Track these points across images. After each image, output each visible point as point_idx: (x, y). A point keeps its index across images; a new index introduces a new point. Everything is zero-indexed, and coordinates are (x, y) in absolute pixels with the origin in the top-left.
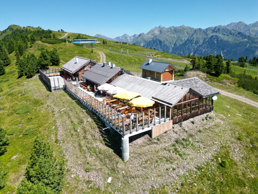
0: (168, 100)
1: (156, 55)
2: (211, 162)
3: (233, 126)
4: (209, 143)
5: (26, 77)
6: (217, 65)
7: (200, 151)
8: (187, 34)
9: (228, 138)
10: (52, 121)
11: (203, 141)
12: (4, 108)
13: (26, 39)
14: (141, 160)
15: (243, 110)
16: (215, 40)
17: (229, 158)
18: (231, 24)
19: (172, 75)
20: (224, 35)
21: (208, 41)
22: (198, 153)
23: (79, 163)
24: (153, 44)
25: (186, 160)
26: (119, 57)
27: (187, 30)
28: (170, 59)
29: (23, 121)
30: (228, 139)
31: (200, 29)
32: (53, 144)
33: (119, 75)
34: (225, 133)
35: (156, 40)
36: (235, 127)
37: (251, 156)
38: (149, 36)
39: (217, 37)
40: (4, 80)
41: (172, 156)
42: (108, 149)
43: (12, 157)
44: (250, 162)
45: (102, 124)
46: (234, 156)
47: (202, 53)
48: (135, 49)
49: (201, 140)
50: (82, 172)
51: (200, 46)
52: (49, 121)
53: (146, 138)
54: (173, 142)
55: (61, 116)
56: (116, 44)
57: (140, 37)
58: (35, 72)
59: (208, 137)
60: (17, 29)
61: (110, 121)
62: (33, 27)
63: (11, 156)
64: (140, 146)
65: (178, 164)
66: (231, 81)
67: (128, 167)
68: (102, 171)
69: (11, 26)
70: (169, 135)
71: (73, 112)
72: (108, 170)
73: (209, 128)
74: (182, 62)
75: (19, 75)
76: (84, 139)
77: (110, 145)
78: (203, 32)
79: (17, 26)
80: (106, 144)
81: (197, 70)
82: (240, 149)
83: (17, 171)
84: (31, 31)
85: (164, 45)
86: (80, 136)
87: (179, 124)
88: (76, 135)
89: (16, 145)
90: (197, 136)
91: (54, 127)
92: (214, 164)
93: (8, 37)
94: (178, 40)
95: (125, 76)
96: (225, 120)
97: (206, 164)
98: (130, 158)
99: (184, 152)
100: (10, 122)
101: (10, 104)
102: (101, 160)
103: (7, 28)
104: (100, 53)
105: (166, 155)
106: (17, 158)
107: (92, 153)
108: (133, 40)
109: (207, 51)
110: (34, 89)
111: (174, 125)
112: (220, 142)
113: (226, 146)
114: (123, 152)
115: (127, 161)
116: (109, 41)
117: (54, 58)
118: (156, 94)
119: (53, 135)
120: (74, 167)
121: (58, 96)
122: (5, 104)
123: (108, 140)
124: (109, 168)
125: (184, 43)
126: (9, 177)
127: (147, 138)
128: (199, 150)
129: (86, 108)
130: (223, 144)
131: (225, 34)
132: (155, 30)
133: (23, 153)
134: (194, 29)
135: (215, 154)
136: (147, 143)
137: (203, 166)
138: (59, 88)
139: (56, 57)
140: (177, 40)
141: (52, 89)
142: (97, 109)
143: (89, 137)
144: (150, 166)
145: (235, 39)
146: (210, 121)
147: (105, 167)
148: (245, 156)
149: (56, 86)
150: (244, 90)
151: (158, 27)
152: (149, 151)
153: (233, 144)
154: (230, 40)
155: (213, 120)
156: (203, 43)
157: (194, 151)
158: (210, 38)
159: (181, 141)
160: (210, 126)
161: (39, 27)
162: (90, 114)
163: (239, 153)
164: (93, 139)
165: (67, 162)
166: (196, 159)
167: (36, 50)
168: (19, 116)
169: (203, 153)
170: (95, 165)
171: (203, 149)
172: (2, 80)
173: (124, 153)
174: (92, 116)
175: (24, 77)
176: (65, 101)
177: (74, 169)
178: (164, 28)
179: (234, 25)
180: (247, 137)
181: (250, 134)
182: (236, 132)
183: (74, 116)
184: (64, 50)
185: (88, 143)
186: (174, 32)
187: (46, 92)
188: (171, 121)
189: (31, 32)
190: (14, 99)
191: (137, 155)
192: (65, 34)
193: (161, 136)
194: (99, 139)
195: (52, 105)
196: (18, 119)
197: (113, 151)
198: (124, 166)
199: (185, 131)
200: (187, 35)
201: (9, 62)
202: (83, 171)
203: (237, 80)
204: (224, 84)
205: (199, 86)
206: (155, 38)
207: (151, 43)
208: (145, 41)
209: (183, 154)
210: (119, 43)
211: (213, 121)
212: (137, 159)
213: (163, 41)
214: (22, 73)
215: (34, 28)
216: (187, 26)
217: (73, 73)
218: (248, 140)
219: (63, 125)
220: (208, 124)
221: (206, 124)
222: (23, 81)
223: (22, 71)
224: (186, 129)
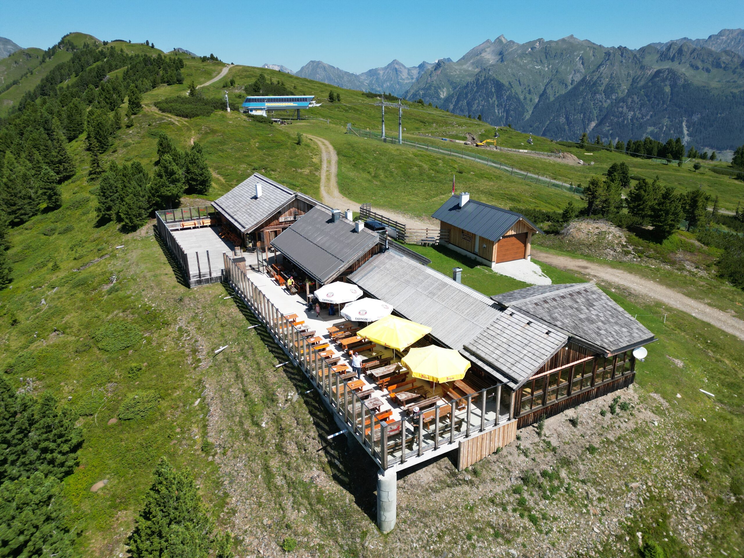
0: (509, 365)
1: (483, 137)
2: (617, 542)
3: (687, 433)
4: (615, 487)
5: (119, 226)
6: (661, 210)
7: (589, 508)
8: (583, 64)
9: (668, 470)
10: (194, 381)
11: (597, 479)
12: (66, 328)
13: (114, 95)
14: (426, 531)
15: (722, 373)
16: (666, 85)
17: (665, 534)
18: (721, 34)
19: (525, 246)
20: (697, 68)
21: (644, 87)
22: (581, 513)
23: (265, 522)
24: (477, 92)
25: (547, 533)
26: (375, 158)
27: (582, 52)
28: (526, 151)
29: (116, 374)
30: (667, 473)
31: (622, 50)
32: (198, 455)
33: (375, 254)
34: (663, 455)
35: (485, 80)
36: (692, 436)
37: (729, 531)
38: (465, 67)
39: (673, 75)
40: (61, 226)
41: (510, 524)
42: (341, 491)
43: (95, 483)
44: (725, 551)
45: (324, 414)
46: (680, 527)
47: (623, 121)
48: (422, 119)
49: (594, 477)
50: (272, 549)
51: (619, 102)
52: (185, 382)
53: (443, 466)
54: (515, 482)
55: (218, 369)
56: (368, 101)
57: (439, 72)
58: (144, 216)
59: (612, 468)
60: (85, 45)
61: (349, 417)
62: (130, 41)
63: (90, 481)
64: (427, 490)
65: (524, 546)
66: (700, 257)
67: (393, 549)
68: (324, 553)
69: (68, 38)
70: (507, 459)
71: (249, 362)
72: (339, 552)
73: (619, 438)
74: (559, 160)
75: (98, 216)
76: (279, 452)
77: (346, 479)
78: (632, 57)
79: (86, 36)
80: (335, 478)
81: (600, 218)
82: (699, 508)
83: (108, 527)
84: (125, 55)
85: (509, 98)
86: (268, 442)
87: (533, 426)
88: (256, 435)
89: (102, 449)
90: (584, 465)
91: (199, 400)
92: (622, 549)
93: (62, 71)
94: (552, 82)
95: (391, 258)
96: (665, 414)
97: (601, 549)
98: (397, 524)
99: (542, 512)
100: (84, 376)
101: (81, 314)
102: (322, 520)
103: (59, 41)
104: (320, 144)
105: (494, 519)
106: (105, 488)
107: (300, 498)
108: (418, 80)
109: (640, 116)
110: (142, 275)
111: (521, 430)
112: (647, 484)
113: (660, 496)
114: (380, 510)
115: (391, 532)
116: (347, 91)
117: (196, 175)
118: (476, 339)
119: (196, 425)
120: (251, 532)
121: (209, 302)
122: (67, 314)
123: (341, 467)
124: (341, 547)
125: (569, 92)
126: (90, 543)
127: (446, 468)
128: (586, 506)
129: (283, 357)
130: (652, 488)
131: (700, 64)
132: (483, 50)
133: (120, 476)
134: (604, 47)
135: (629, 519)
136: (444, 482)
137: (594, 553)
138: (211, 279)
139: (201, 172)
140: (551, 80)
141: (193, 280)
142: (313, 370)
143: (292, 448)
144: (450, 549)
145: (729, 82)
146: (622, 417)
147: (331, 543)
148: (713, 530)
149: (203, 271)
150: (734, 288)
151: (493, 41)
152: (448, 506)
153: (681, 492)
154: (714, 84)
155: (632, 414)
156: (630, 93)
157: (571, 509)
158: (650, 78)
159: (538, 477)
160: (621, 431)
161: (147, 42)
162: (294, 379)
163: (695, 520)
164: (301, 457)
165: (234, 514)
166: (575, 534)
167: (143, 137)
168: (105, 357)
169: (595, 515)
170: (307, 535)
171: (595, 503)
172: (52, 226)
173: (382, 513)
174: (300, 387)
175: (114, 227)
176: (226, 321)
177: (251, 539)
178: (514, 43)
179: (730, 36)
180: (724, 471)
181: (733, 462)
182: (692, 452)
183: (251, 375)
184: (219, 138)
185: (288, 465)
186: (543, 58)
187: (175, 287)
188: (514, 422)
189: (124, 59)
190: (92, 300)
191: (417, 515)
192: (221, 70)
193: (485, 463)
194: (317, 460)
195: (192, 329)
196: (105, 368)
197: (354, 499)
198: (382, 545)
199: (551, 448)
200: (582, 66)
201: (72, 171)
202: (276, 548)
203: (717, 253)
204: (677, 266)
205: (597, 315)
206: (483, 74)
207: (472, 90)
208: (452, 83)
209: (541, 517)
210: (375, 99)
211: (631, 417)
212: (416, 526)
213: (507, 84)
214: (108, 213)
215: (134, 45)
216: (582, 39)
217: (249, 232)
218: (727, 481)
219: (221, 396)
220: (616, 425)
221: (611, 427)
222: (113, 242)
223: (109, 209)
224: (555, 443)
